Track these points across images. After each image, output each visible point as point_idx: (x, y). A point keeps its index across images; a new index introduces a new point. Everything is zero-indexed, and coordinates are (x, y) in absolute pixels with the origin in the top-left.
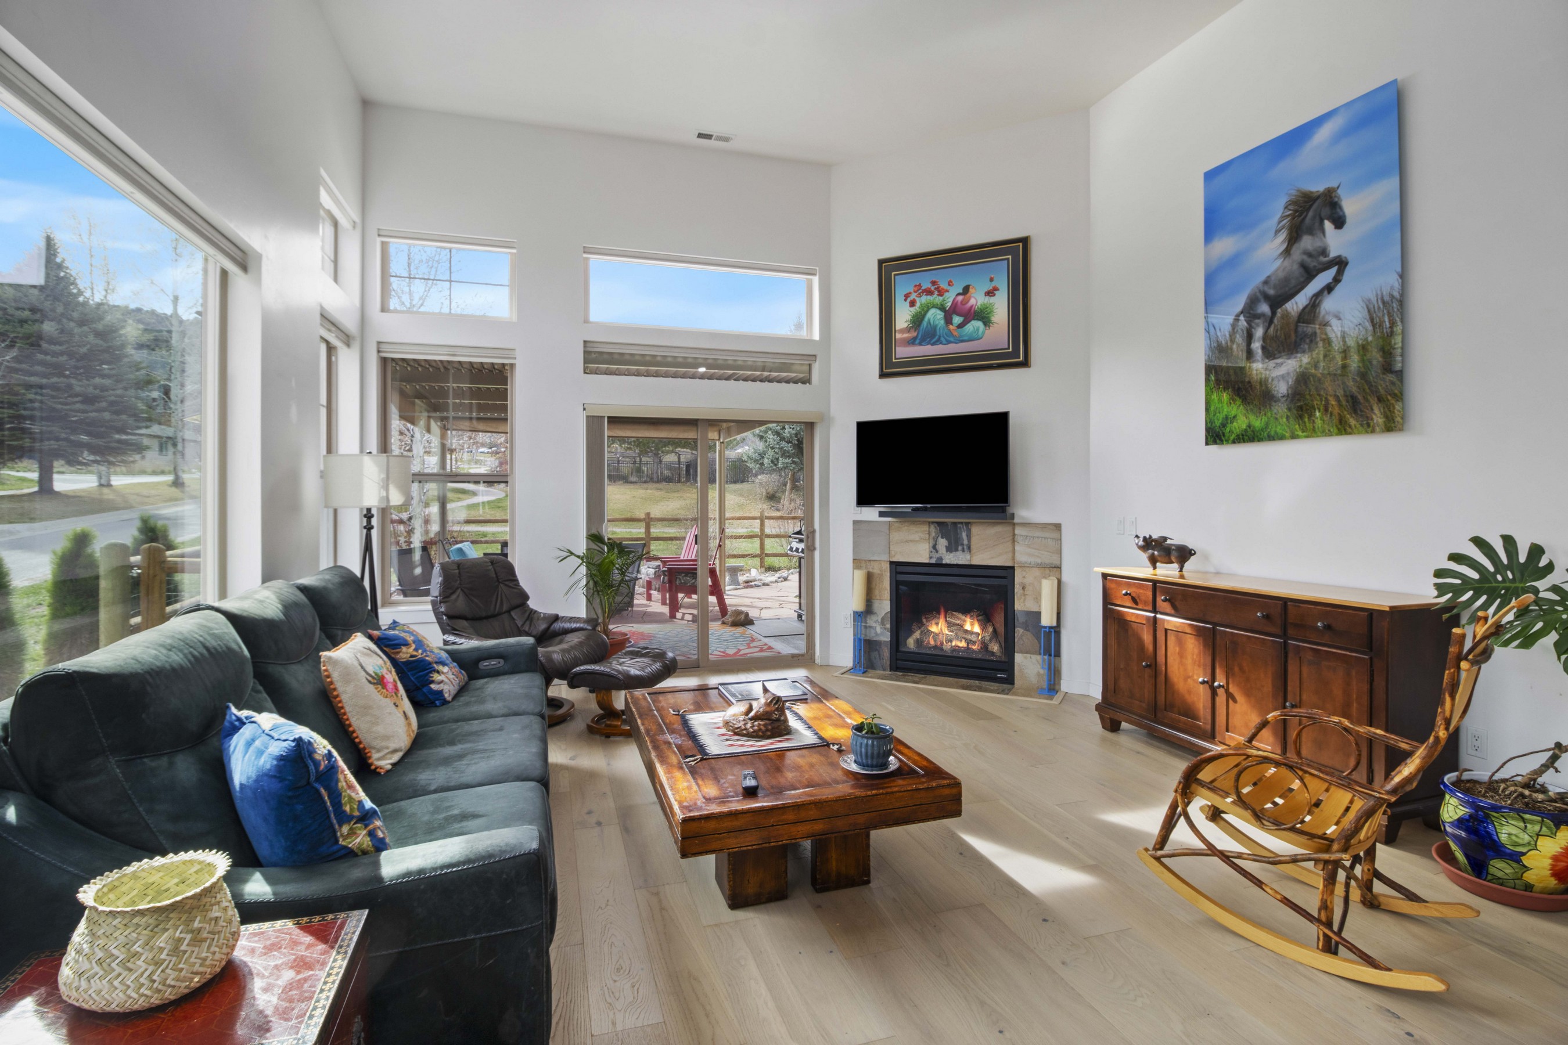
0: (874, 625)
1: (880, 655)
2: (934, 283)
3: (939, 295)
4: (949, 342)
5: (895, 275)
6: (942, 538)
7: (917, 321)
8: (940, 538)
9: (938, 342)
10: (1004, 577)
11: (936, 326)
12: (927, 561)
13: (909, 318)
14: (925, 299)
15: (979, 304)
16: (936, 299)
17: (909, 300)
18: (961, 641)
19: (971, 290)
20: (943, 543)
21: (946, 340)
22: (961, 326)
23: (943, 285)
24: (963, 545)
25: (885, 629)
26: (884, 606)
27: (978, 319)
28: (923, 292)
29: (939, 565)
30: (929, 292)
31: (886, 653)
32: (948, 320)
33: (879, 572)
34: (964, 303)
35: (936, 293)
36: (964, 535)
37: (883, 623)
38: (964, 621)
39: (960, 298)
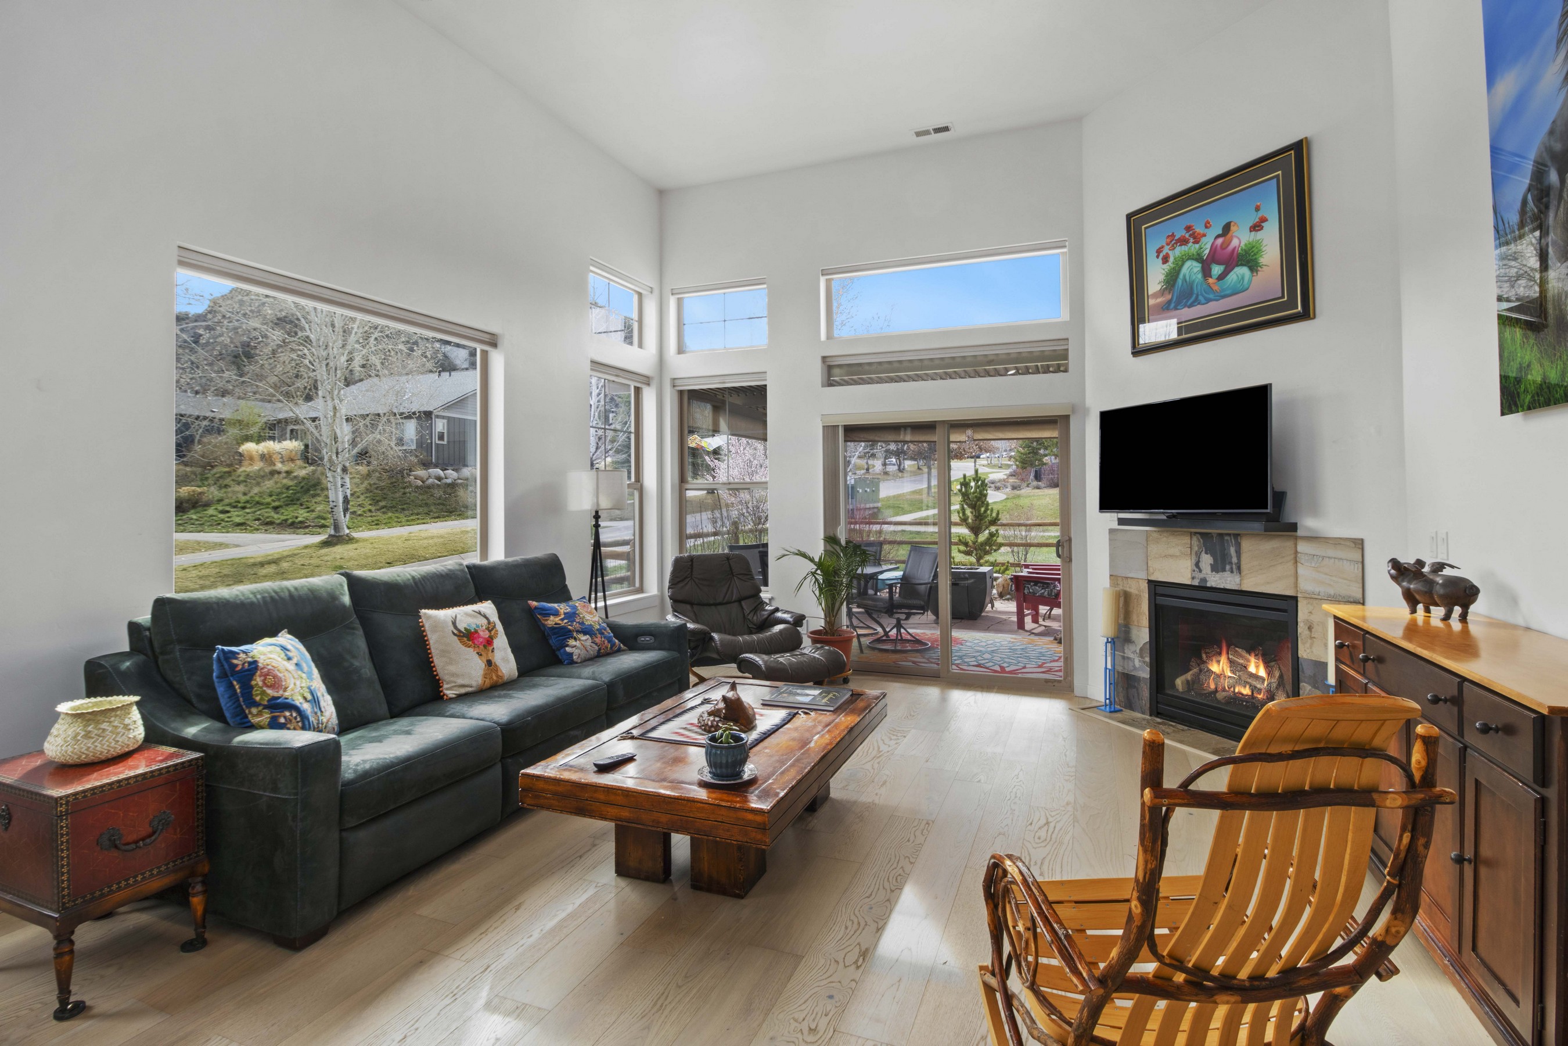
0: (1132, 656)
1: (1138, 694)
2: (1188, 228)
3: (1194, 243)
4: (1208, 301)
5: (1146, 228)
6: (1206, 553)
7: (1171, 279)
8: (1203, 554)
9: (1196, 302)
10: (1285, 611)
11: (1193, 281)
12: (1188, 582)
13: (1162, 277)
14: (1180, 251)
15: (1242, 245)
16: (1192, 248)
17: (1161, 255)
18: (1245, 687)
19: (1232, 228)
20: (1207, 560)
21: (1206, 299)
22: (1222, 277)
23: (1199, 229)
24: (1231, 563)
25: (1144, 662)
26: (1142, 635)
27: (1242, 265)
28: (1176, 243)
29: (1203, 588)
30: (1183, 241)
31: (1145, 692)
32: (1206, 272)
33: (1137, 592)
34: (1224, 246)
35: (1192, 240)
36: (1232, 550)
37: (1141, 656)
38: (1249, 661)
39: (1220, 241)
